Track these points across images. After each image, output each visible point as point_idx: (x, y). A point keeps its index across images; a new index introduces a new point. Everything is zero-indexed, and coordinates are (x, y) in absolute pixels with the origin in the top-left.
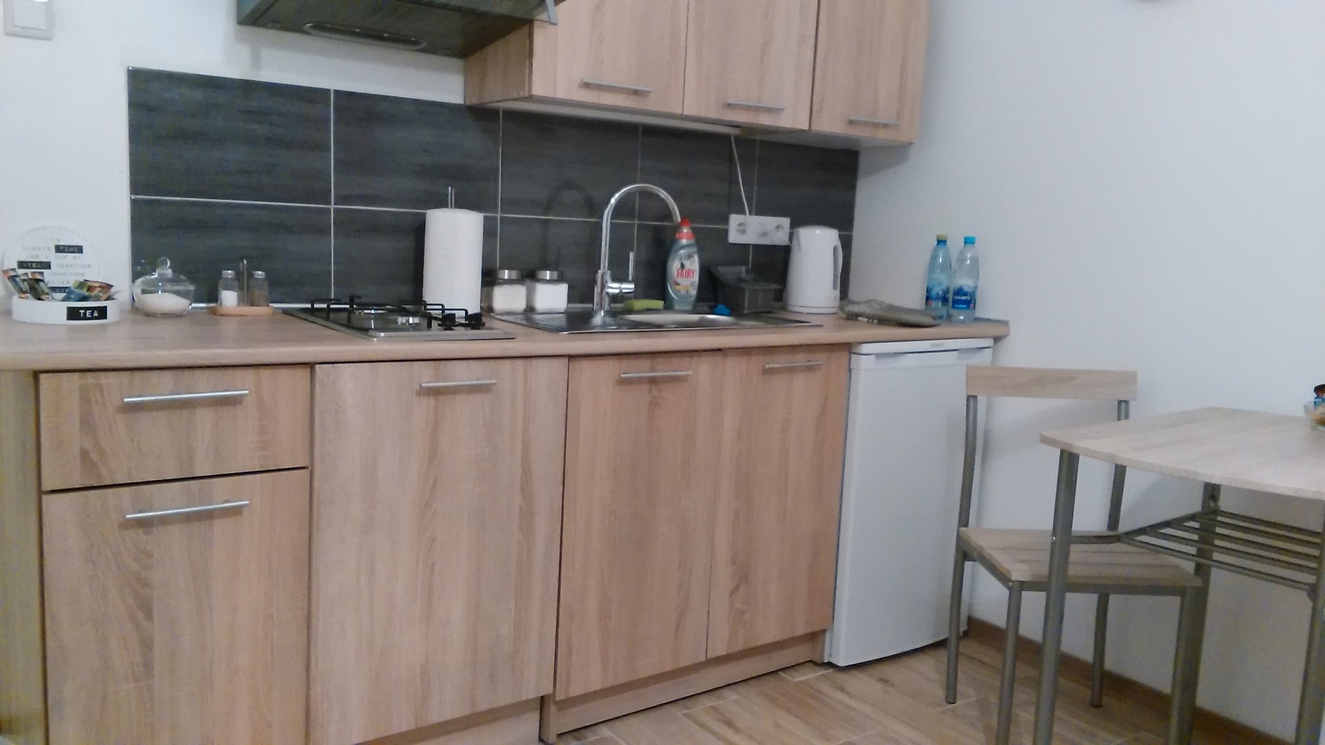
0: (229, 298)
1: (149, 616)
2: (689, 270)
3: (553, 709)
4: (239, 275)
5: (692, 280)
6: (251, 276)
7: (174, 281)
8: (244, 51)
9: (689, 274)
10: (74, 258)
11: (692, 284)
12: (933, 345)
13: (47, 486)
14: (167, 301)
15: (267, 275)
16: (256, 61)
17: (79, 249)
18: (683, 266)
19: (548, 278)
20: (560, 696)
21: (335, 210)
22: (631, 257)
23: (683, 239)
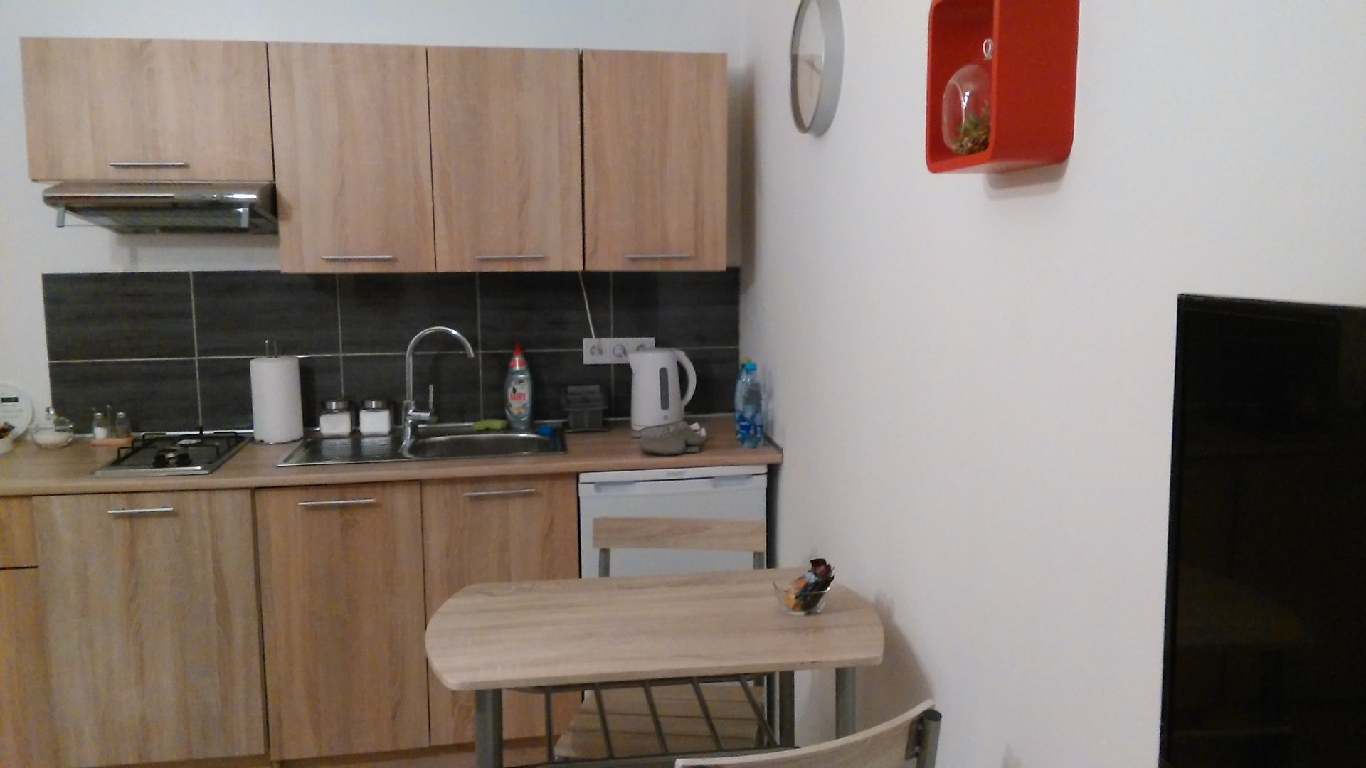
0: (100, 433)
2: (520, 393)
4: (105, 415)
5: (524, 402)
6: (114, 417)
7: (57, 423)
8: (125, 251)
9: (520, 397)
10: (13, 405)
11: (524, 406)
12: (668, 474)
15: (127, 415)
16: (134, 258)
17: (16, 400)
18: (514, 390)
19: (374, 407)
21: (200, 361)
22: (431, 388)
23: (515, 366)
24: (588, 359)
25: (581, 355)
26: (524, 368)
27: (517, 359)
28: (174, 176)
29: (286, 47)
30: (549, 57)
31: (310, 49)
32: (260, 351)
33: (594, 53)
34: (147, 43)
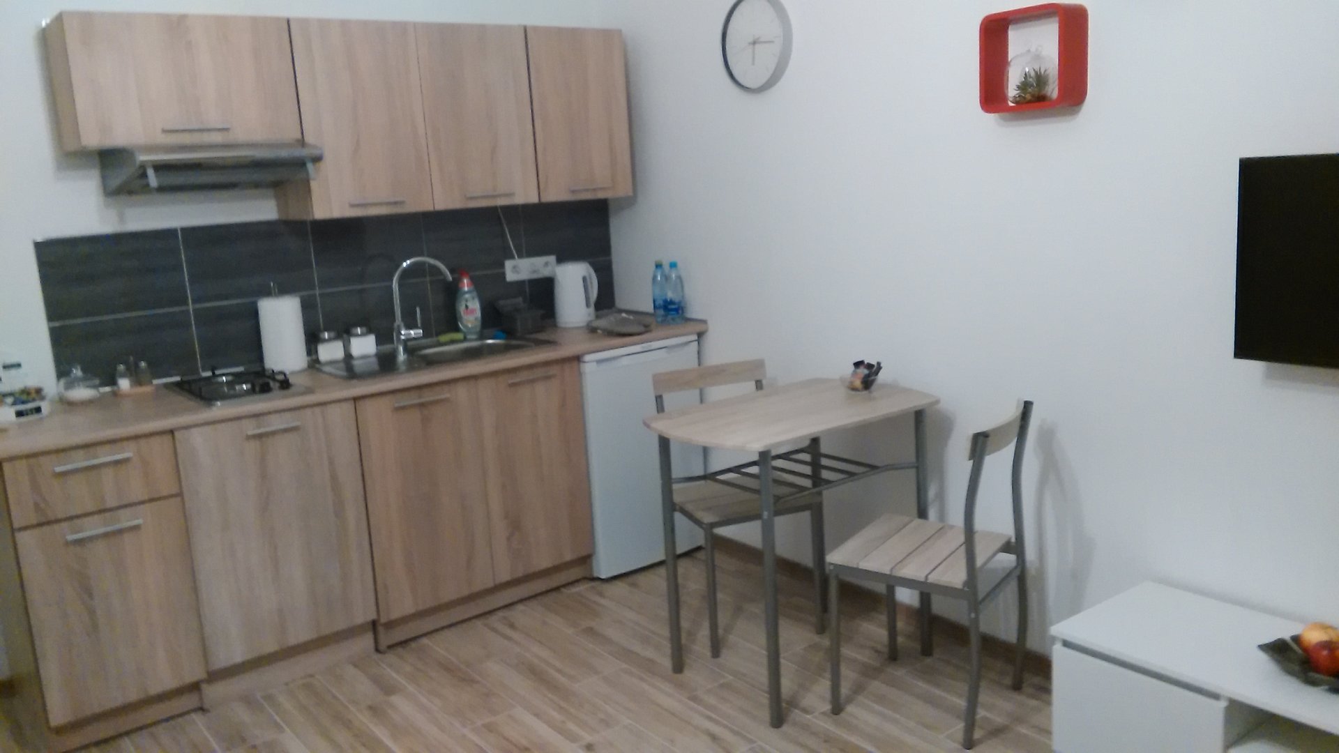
0: (124, 384)
1: (91, 596)
3: (381, 629)
4: (128, 369)
6: (137, 366)
7: (84, 379)
10: (16, 372)
13: (16, 525)
14: (82, 393)
15: (148, 364)
16: (122, 218)
17: (18, 365)
19: (359, 333)
20: (383, 620)
21: (193, 309)
22: (418, 310)
23: (464, 286)
24: (511, 276)
25: (503, 275)
26: (472, 288)
27: (465, 281)
28: (217, 138)
29: (305, 22)
30: (503, 31)
31: (324, 24)
32: (268, 293)
33: (536, 29)
34: (183, 18)
